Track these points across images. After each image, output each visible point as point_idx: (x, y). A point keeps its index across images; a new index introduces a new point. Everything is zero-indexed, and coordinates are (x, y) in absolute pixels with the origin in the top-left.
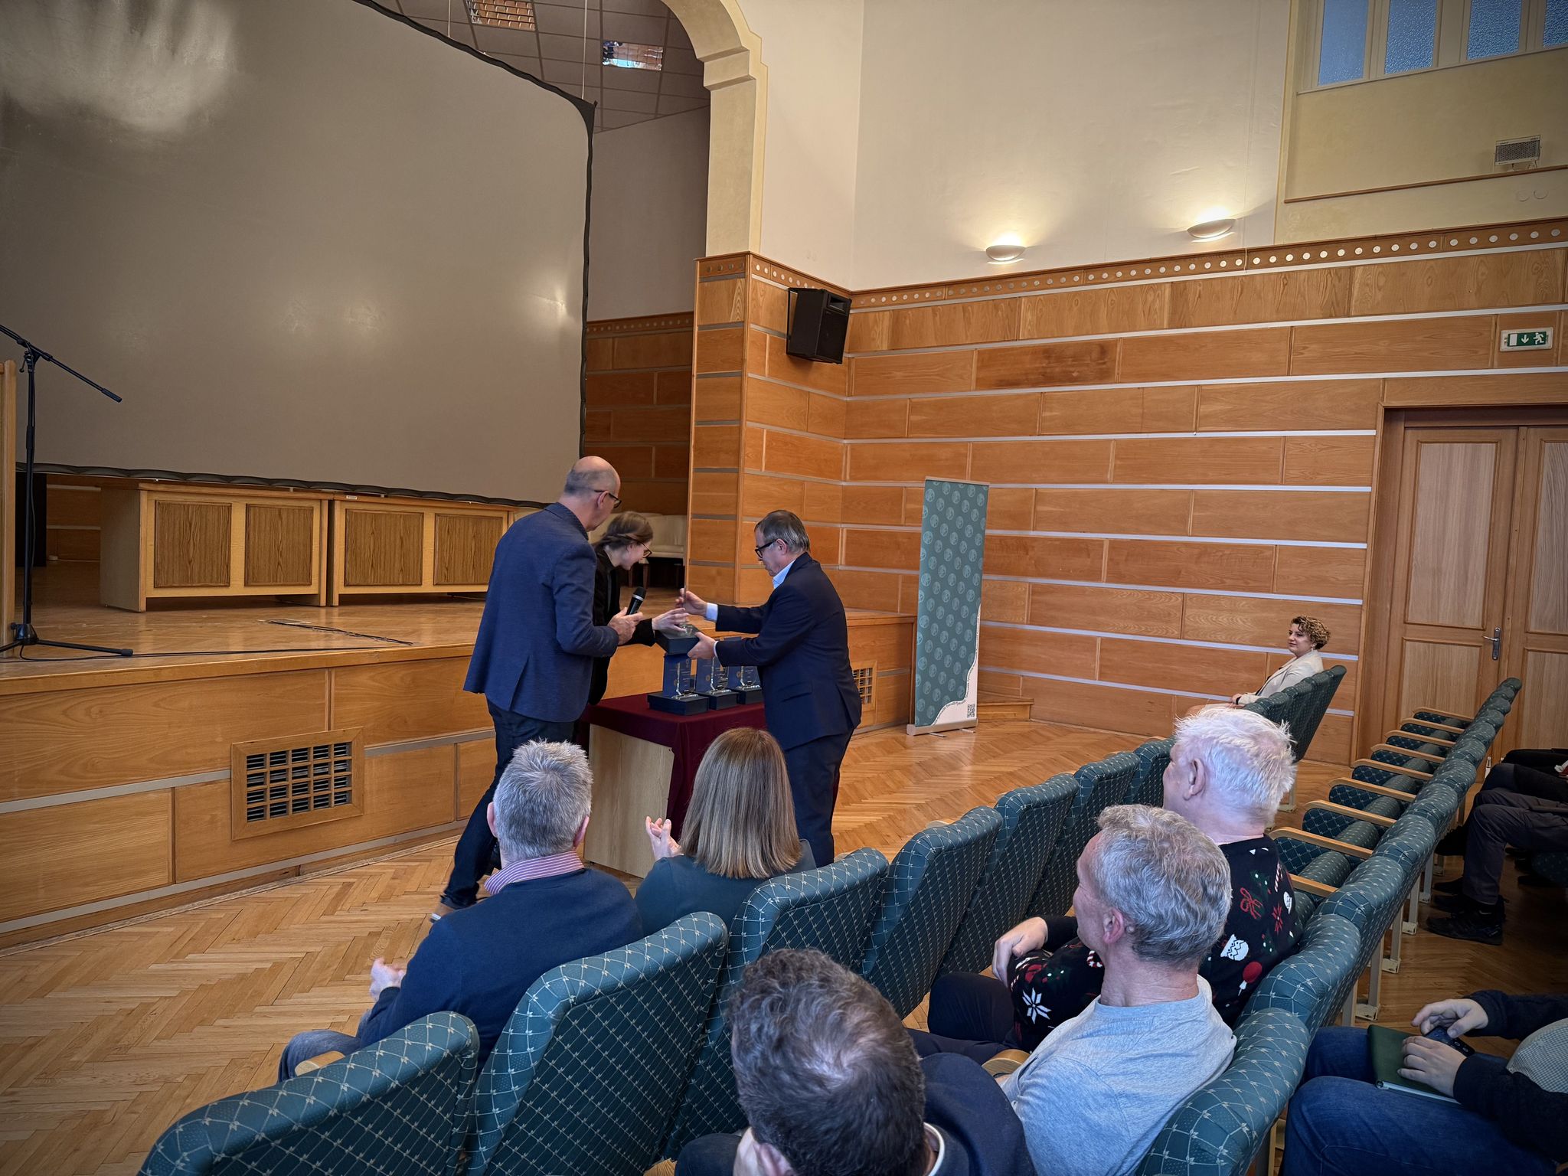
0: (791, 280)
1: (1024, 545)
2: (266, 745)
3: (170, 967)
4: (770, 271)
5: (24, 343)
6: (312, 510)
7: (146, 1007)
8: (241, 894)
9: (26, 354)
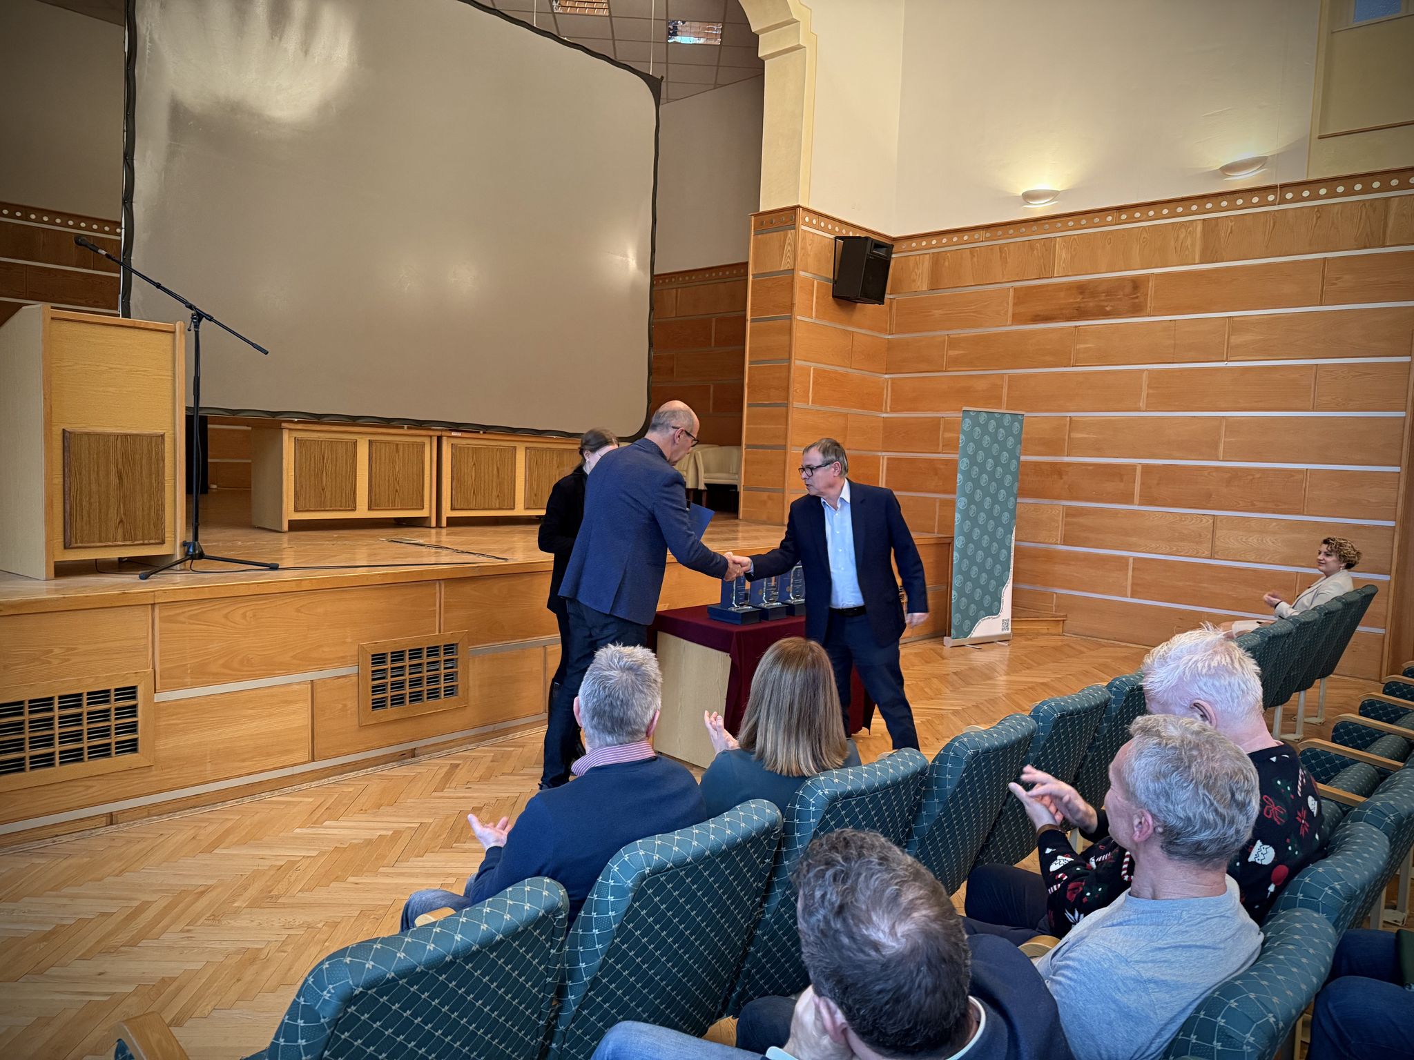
0: (837, 229)
1: (1058, 470)
2: (388, 645)
3: (309, 831)
4: (818, 222)
5: (191, 307)
6: (423, 445)
7: (292, 864)
8: (367, 772)
9: (193, 315)
